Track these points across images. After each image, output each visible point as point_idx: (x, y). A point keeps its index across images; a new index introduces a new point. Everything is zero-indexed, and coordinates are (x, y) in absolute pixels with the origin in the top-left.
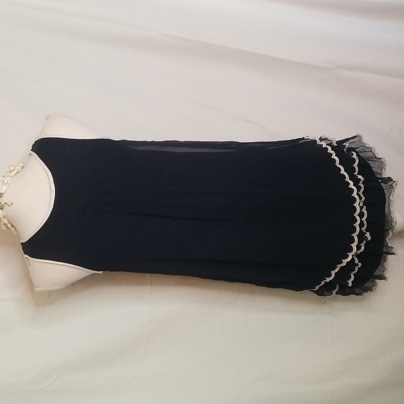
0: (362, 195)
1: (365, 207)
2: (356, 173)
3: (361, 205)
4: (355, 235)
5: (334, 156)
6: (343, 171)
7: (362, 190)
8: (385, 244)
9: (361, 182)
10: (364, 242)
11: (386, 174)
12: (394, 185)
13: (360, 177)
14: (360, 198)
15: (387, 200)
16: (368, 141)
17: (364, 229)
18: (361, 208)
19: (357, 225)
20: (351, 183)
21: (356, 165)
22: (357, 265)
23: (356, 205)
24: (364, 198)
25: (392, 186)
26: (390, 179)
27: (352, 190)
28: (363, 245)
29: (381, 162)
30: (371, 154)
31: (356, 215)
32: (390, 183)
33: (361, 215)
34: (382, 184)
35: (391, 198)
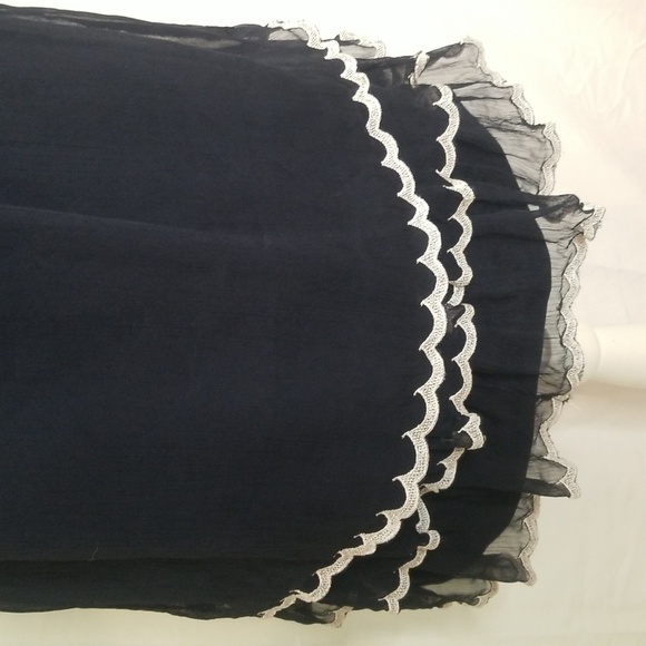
0: (462, 261)
1: (470, 310)
2: (445, 172)
3: (457, 299)
4: (418, 437)
5: (364, 96)
6: (392, 160)
7: (465, 239)
8: (536, 449)
9: (462, 208)
10: (457, 454)
11: (557, 185)
12: (587, 228)
13: (460, 186)
14: (453, 271)
15: (555, 282)
16: (500, 64)
17: (458, 399)
18: (454, 313)
19: (429, 391)
20: (422, 207)
21: (447, 140)
22: (425, 539)
23: (433, 303)
24: (467, 274)
25: (577, 232)
26: (572, 203)
27: (421, 240)
28: (451, 465)
29: (543, 141)
30: (505, 110)
31: (430, 347)
32: (571, 219)
33: (452, 343)
34: (541, 222)
35: (570, 276)
